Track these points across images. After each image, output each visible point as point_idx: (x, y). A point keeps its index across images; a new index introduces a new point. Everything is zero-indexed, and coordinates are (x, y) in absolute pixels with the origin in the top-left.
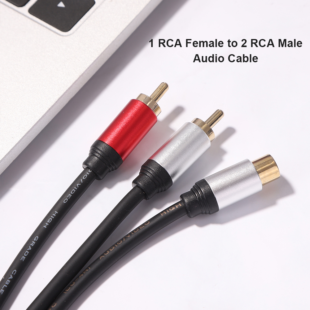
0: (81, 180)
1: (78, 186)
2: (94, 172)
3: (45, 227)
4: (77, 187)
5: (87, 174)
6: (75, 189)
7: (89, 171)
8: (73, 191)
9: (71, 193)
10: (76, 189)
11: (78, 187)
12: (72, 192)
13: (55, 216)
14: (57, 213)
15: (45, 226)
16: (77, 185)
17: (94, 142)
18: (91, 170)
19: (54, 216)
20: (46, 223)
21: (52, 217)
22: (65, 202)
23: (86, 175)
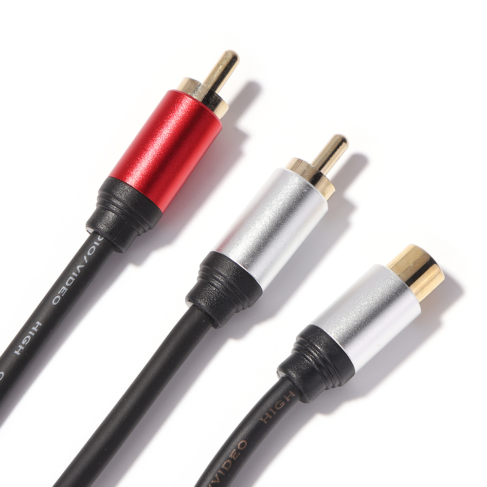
0: (85, 258)
1: (78, 269)
2: (107, 240)
3: (17, 353)
4: (77, 273)
5: (95, 245)
6: (74, 277)
7: (100, 239)
8: (71, 281)
9: (67, 284)
10: (76, 275)
11: (79, 272)
12: (69, 283)
13: (36, 330)
14: (41, 324)
15: (17, 351)
16: (78, 267)
17: (105, 180)
18: (102, 236)
19: (34, 331)
20: (20, 346)
21: (30, 333)
22: (56, 303)
23: (94, 247)
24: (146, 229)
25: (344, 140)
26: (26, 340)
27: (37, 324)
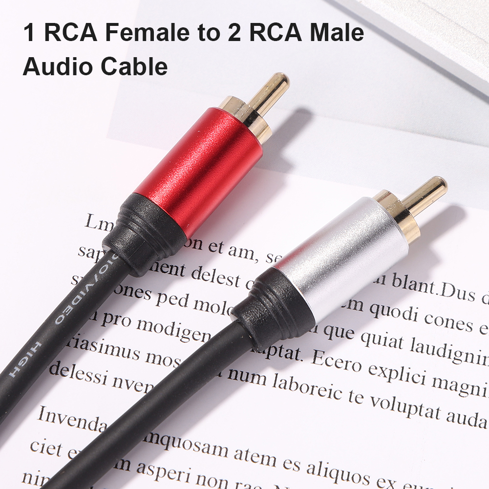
24: (168, 254)
25: (443, 183)
26: (23, 362)
27: (36, 345)
